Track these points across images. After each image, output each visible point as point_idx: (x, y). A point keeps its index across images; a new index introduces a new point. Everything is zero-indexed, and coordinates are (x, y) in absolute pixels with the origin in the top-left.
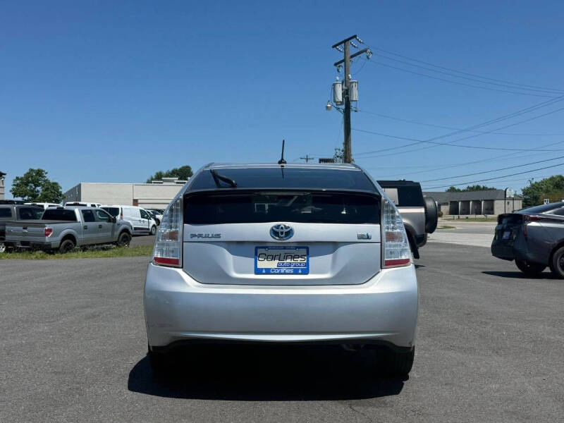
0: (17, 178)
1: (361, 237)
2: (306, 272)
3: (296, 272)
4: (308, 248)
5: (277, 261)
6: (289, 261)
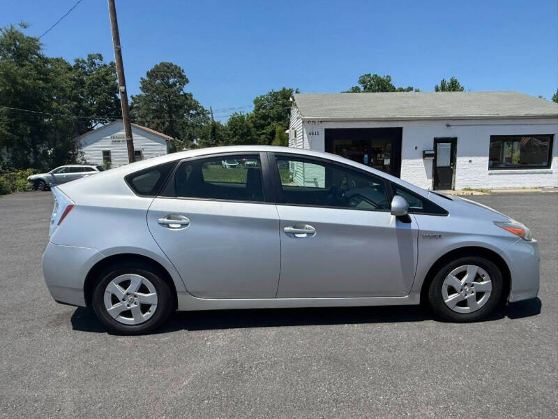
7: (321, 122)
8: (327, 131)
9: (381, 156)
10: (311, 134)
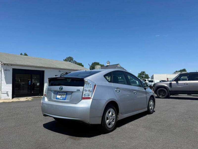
0: (139, 74)
1: (77, 90)
2: (65, 99)
3: (63, 100)
4: (67, 93)
5: (60, 96)
6: (63, 96)
7: (12, 65)
8: (14, 70)
9: (36, 81)
10: (5, 70)
